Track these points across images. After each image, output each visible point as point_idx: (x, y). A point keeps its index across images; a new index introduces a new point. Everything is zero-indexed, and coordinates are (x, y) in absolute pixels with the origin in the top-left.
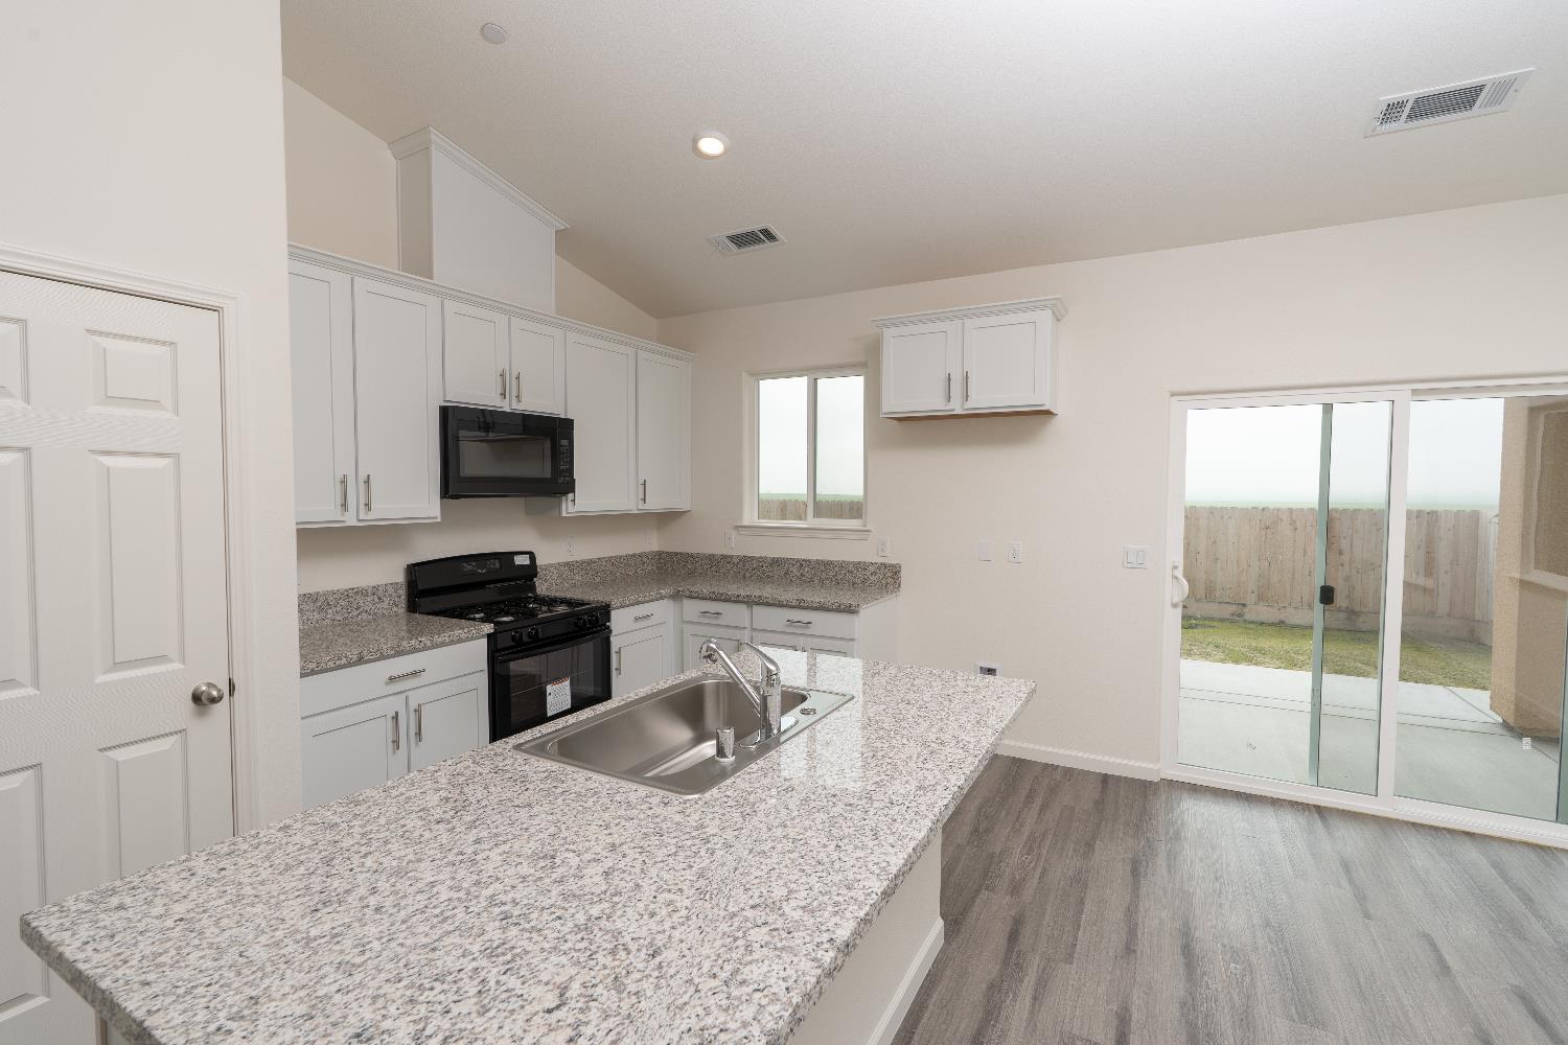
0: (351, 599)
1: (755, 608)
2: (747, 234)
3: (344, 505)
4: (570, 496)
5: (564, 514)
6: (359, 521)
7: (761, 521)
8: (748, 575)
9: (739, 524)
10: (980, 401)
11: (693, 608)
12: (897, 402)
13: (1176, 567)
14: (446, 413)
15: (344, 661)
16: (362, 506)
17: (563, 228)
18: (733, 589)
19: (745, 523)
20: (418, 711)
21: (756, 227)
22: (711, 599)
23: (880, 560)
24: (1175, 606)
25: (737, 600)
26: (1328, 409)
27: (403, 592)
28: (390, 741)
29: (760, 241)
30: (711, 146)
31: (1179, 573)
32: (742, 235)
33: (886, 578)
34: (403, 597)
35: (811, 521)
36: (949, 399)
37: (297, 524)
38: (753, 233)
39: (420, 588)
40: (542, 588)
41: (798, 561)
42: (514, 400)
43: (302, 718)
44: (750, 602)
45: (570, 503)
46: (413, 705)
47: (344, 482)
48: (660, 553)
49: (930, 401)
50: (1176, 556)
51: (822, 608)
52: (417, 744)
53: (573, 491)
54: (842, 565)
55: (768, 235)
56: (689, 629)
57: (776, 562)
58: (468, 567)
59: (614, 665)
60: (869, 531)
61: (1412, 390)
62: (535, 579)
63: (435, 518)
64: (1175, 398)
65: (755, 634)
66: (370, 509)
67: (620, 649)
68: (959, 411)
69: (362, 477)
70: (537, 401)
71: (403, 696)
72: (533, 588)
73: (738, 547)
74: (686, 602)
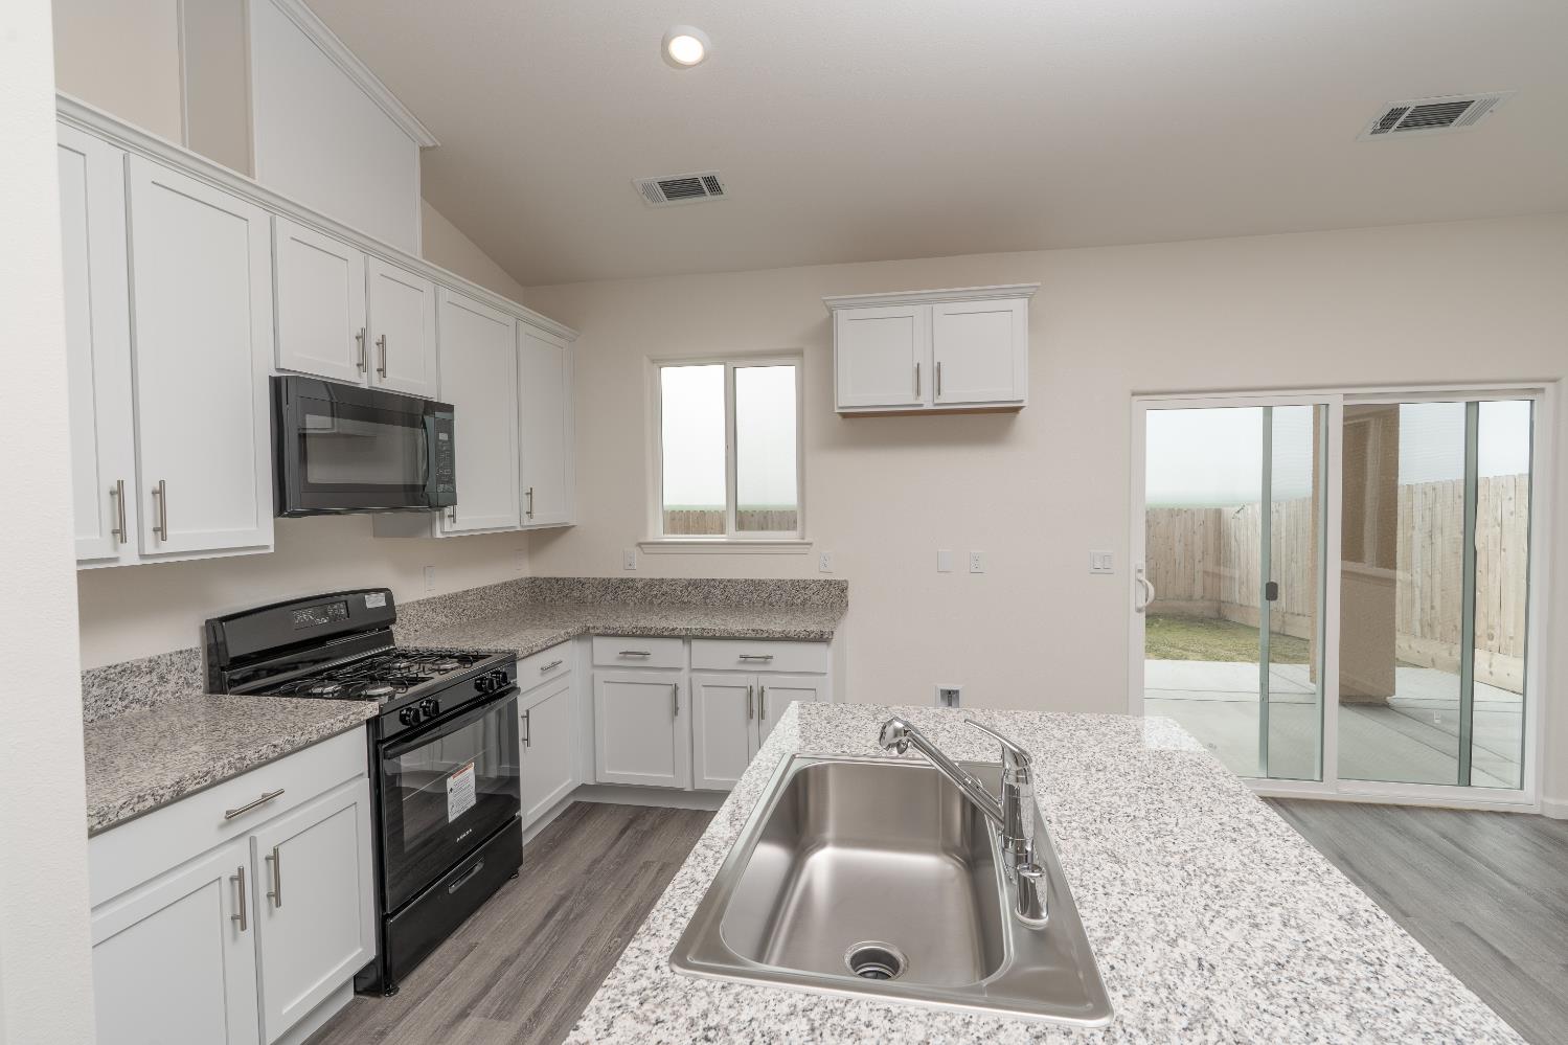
0: (111, 684)
1: (695, 644)
2: (683, 182)
3: (119, 533)
4: (448, 511)
5: (439, 535)
6: (143, 556)
7: (666, 535)
8: (656, 601)
9: (641, 541)
10: (956, 393)
11: (607, 650)
12: (854, 393)
13: (1140, 571)
14: (279, 388)
15: (150, 802)
16: (149, 535)
17: (431, 145)
18: (656, 622)
19: (650, 539)
20: (274, 858)
21: (699, 173)
22: (633, 636)
23: (823, 577)
24: (1139, 610)
25: (671, 635)
26: (1268, 411)
27: (200, 664)
28: (228, 915)
29: (699, 191)
30: (687, 49)
31: (1143, 577)
32: (674, 183)
33: (832, 596)
34: (200, 671)
35: (731, 534)
36: (918, 393)
37: (79, 562)
38: (695, 180)
39: (231, 656)
40: (404, 637)
41: (721, 582)
42: (375, 374)
43: (94, 909)
44: (687, 638)
45: (447, 521)
46: (265, 850)
47: (118, 492)
48: (533, 580)
49: (897, 394)
50: (1140, 561)
51: (786, 638)
52: (271, 913)
53: (454, 503)
54: (780, 585)
55: (713, 185)
56: (601, 675)
57: (695, 584)
58: (305, 616)
59: (522, 734)
60: (810, 544)
61: (1344, 395)
62: (393, 628)
63: (266, 547)
64: (1136, 398)
65: (695, 675)
66: (164, 538)
67: (528, 712)
68: (928, 406)
69: (150, 483)
70: (404, 378)
71: (245, 841)
72: (389, 639)
73: (646, 569)
74: (597, 641)
